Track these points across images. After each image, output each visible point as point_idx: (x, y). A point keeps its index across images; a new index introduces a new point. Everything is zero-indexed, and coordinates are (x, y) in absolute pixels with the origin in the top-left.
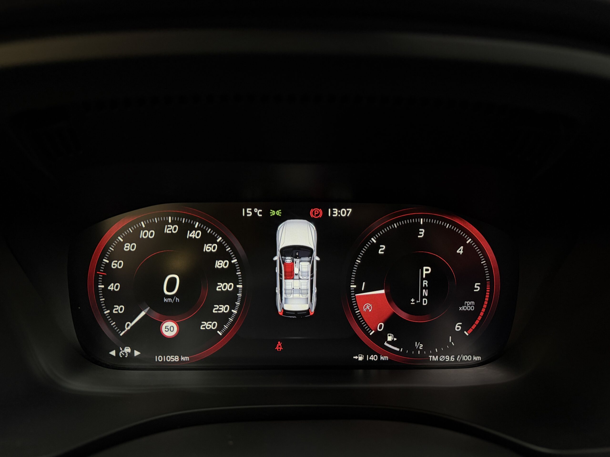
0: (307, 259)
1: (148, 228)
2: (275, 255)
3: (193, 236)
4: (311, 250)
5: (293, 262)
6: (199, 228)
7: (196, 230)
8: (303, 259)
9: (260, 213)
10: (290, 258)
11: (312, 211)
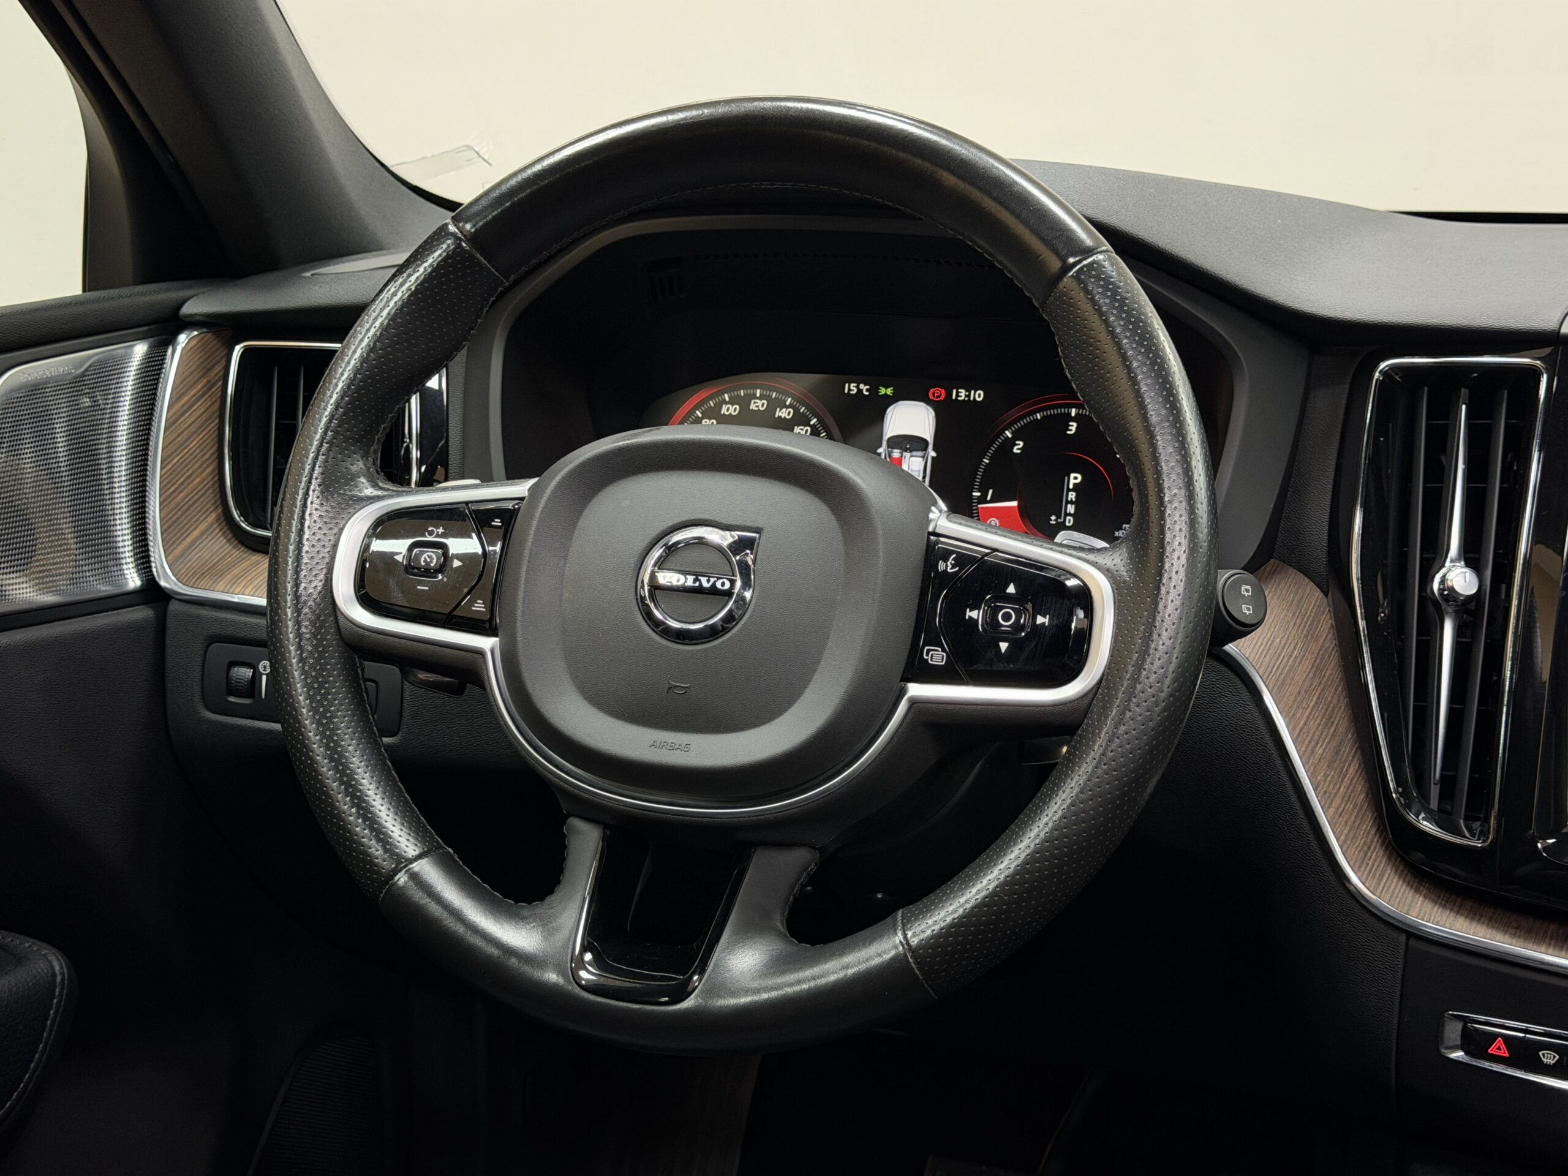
0: (920, 453)
1: (732, 402)
2: (880, 446)
3: (783, 416)
4: (926, 442)
5: (902, 456)
6: (790, 406)
7: (787, 407)
8: (914, 453)
9: (867, 390)
10: (898, 451)
11: (932, 390)
